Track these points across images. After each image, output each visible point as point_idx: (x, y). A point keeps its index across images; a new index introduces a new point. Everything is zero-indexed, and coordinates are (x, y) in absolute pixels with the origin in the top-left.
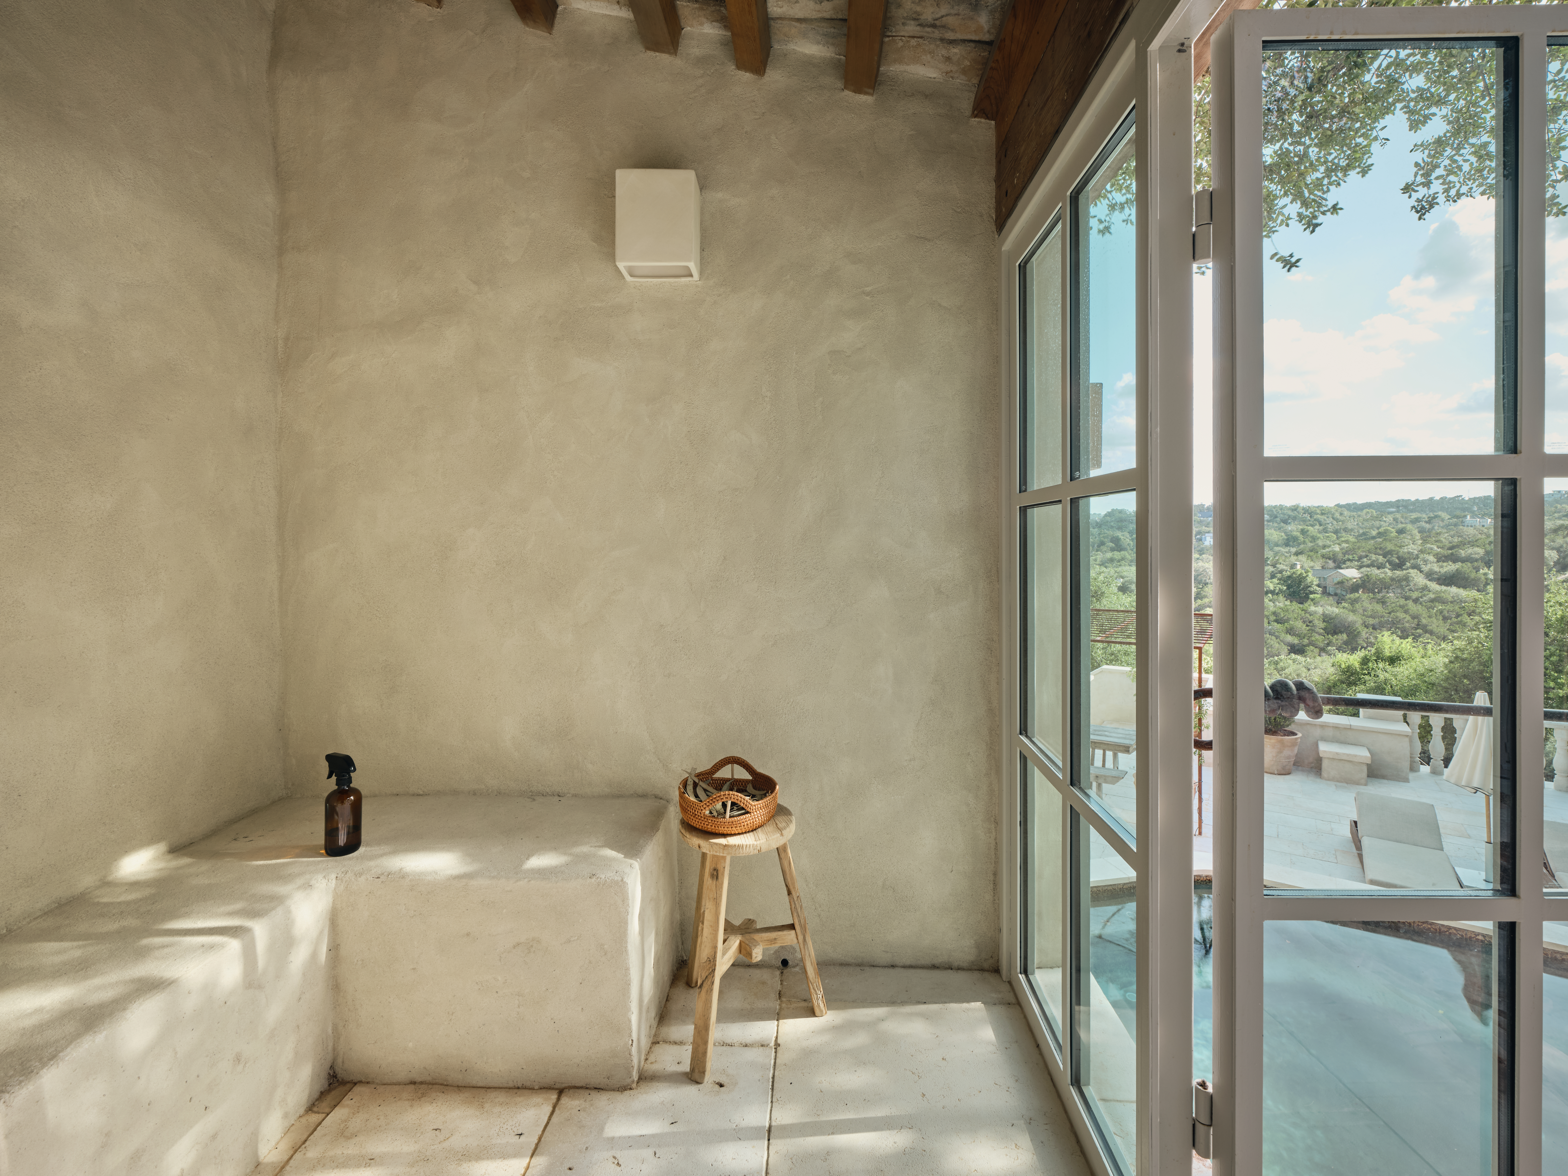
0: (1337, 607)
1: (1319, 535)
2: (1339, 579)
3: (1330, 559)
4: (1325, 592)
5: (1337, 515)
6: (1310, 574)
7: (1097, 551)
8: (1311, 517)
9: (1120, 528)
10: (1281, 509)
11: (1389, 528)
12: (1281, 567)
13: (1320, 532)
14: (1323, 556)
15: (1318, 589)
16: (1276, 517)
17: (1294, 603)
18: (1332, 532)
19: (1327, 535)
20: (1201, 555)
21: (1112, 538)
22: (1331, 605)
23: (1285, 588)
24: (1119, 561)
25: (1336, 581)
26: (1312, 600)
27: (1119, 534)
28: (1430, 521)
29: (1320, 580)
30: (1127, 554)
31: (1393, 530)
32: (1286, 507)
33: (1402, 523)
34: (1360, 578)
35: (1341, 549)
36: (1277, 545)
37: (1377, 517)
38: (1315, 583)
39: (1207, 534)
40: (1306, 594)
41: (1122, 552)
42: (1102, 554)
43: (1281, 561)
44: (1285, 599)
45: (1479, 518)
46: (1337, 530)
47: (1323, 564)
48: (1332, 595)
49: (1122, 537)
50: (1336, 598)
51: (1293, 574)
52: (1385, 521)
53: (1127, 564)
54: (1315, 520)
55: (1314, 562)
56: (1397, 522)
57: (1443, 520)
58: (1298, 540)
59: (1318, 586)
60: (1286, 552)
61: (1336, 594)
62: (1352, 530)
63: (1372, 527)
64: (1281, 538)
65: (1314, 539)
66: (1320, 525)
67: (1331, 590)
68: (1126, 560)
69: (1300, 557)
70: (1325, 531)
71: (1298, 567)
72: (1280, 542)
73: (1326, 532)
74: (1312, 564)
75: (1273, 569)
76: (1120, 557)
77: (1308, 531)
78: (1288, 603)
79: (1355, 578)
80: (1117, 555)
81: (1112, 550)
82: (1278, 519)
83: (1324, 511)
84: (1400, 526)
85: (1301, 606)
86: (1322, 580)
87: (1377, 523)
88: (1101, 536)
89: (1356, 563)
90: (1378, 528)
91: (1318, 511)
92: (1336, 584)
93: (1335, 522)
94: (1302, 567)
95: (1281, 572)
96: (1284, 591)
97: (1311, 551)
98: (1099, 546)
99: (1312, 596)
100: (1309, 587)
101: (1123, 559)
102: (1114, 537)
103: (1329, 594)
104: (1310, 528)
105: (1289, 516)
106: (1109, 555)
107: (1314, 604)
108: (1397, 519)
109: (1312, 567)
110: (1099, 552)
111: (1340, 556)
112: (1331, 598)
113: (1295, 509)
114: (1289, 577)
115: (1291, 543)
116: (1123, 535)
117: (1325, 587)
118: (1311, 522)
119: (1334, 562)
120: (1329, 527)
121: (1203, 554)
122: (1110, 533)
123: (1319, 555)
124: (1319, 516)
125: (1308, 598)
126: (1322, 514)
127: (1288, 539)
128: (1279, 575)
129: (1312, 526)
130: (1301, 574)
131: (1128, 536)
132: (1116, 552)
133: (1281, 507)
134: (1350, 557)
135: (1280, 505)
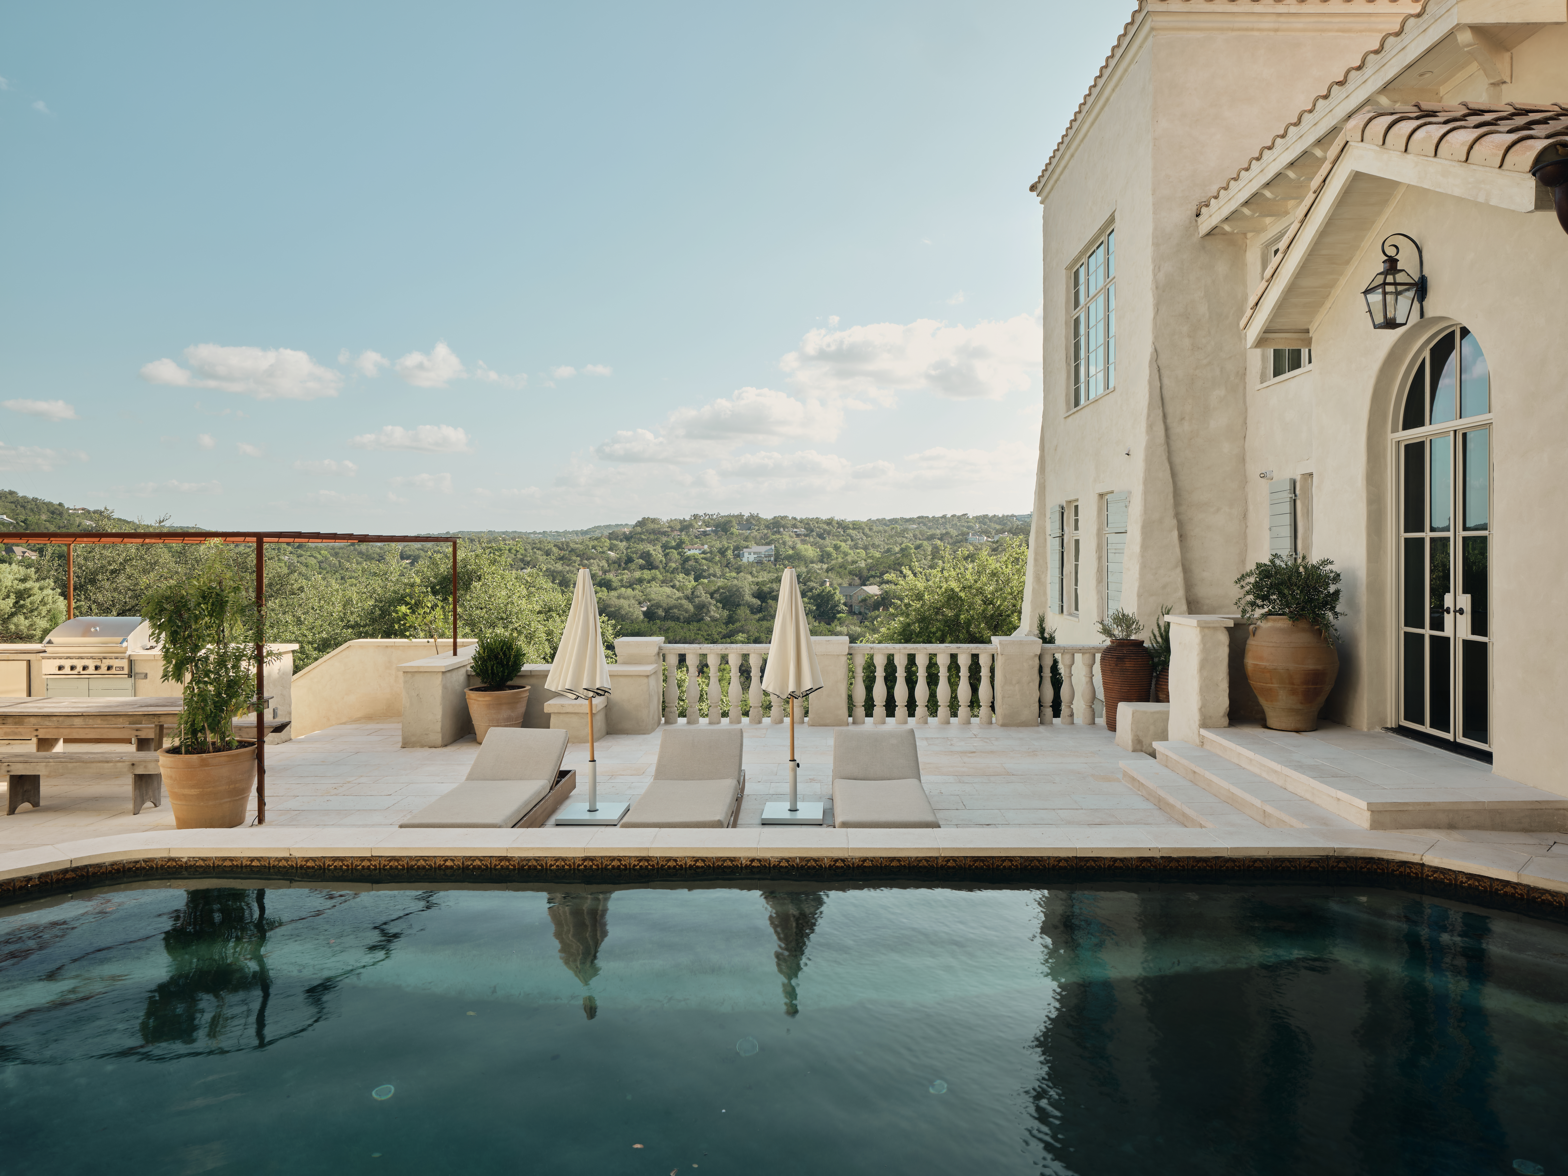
0: (859, 627)
1: (850, 551)
2: (863, 597)
3: (856, 576)
4: (851, 612)
5: (867, 530)
6: (838, 592)
7: (624, 569)
8: (844, 532)
9: (653, 542)
10: (817, 523)
11: (909, 544)
12: (812, 584)
13: (851, 548)
14: (850, 573)
15: (844, 608)
16: (812, 531)
17: (822, 624)
18: (862, 548)
19: (858, 551)
20: (738, 573)
21: (642, 554)
22: (855, 625)
23: (815, 608)
24: (649, 582)
25: (860, 599)
26: (839, 619)
27: (650, 548)
28: (941, 537)
29: (846, 598)
30: (658, 573)
31: (912, 546)
32: (822, 520)
33: (920, 539)
34: (881, 595)
35: (866, 565)
36: (812, 562)
37: (900, 533)
38: (842, 602)
39: (745, 550)
40: (834, 613)
41: (653, 571)
42: (629, 574)
43: (812, 578)
44: (814, 620)
45: (978, 536)
46: (866, 546)
47: (851, 581)
48: (856, 614)
49: (654, 553)
50: (860, 617)
51: (822, 592)
52: (906, 538)
53: (658, 585)
54: (848, 535)
55: (843, 579)
56: (916, 539)
57: (951, 537)
58: (831, 556)
59: (845, 604)
60: (819, 569)
61: (860, 613)
62: (879, 546)
63: (896, 543)
64: (816, 554)
65: (846, 554)
66: (852, 540)
67: (856, 608)
68: (657, 580)
69: (830, 574)
70: (856, 547)
71: (828, 584)
72: (815, 559)
73: (856, 549)
74: (840, 581)
75: (804, 587)
76: (649, 577)
77: (840, 546)
78: (816, 624)
79: (876, 595)
80: (647, 574)
81: (642, 568)
82: (814, 533)
83: (856, 526)
84: (918, 542)
85: (828, 627)
86: (848, 598)
87: (899, 540)
88: (629, 550)
89: (878, 579)
90: (901, 544)
91: (851, 526)
92: (860, 602)
93: (865, 538)
94: (831, 585)
95: (811, 590)
96: (814, 612)
97: (841, 567)
98: (626, 563)
99: (838, 616)
100: (837, 606)
101: (654, 579)
102: (644, 552)
103: (855, 614)
104: (843, 544)
105: (825, 530)
106: (637, 574)
107: (840, 624)
108: (917, 535)
109: (840, 585)
110: (626, 571)
111: (865, 573)
112: (855, 617)
113: (829, 522)
114: (819, 595)
115: (825, 560)
116: (654, 550)
117: (851, 606)
118: (844, 538)
119: (860, 578)
120: (860, 542)
121: (741, 572)
122: (641, 547)
123: (847, 572)
124: (851, 531)
125: (835, 618)
126: (854, 529)
127: (822, 556)
128: (810, 594)
129: (845, 541)
130: (830, 591)
131: (660, 551)
132: (645, 571)
133: (817, 520)
134: (873, 573)
135: (817, 518)
